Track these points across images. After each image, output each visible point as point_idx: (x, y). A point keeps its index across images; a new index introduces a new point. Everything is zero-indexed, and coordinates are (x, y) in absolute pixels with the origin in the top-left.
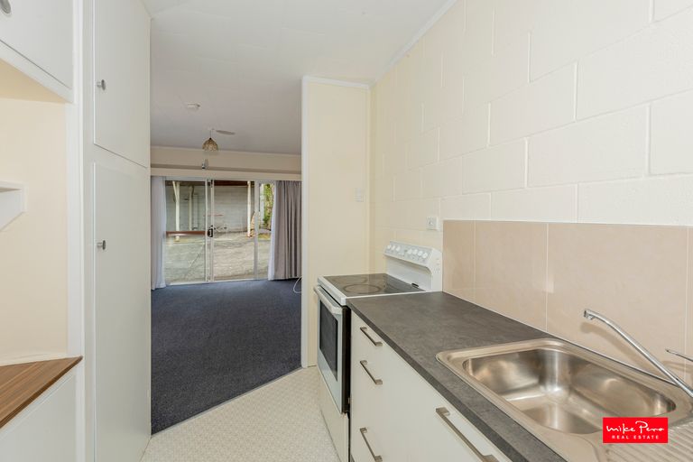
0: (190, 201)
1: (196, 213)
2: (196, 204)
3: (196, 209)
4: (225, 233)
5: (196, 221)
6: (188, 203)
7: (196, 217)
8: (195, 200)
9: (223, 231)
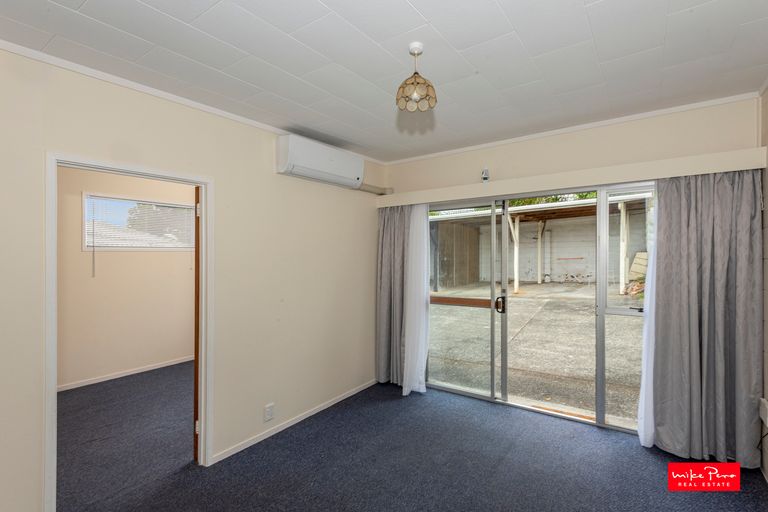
0: (539, 240)
1: (548, 256)
2: (548, 245)
3: (548, 250)
4: (587, 283)
5: (547, 266)
6: (536, 242)
7: (547, 261)
8: (547, 238)
9: (586, 280)
